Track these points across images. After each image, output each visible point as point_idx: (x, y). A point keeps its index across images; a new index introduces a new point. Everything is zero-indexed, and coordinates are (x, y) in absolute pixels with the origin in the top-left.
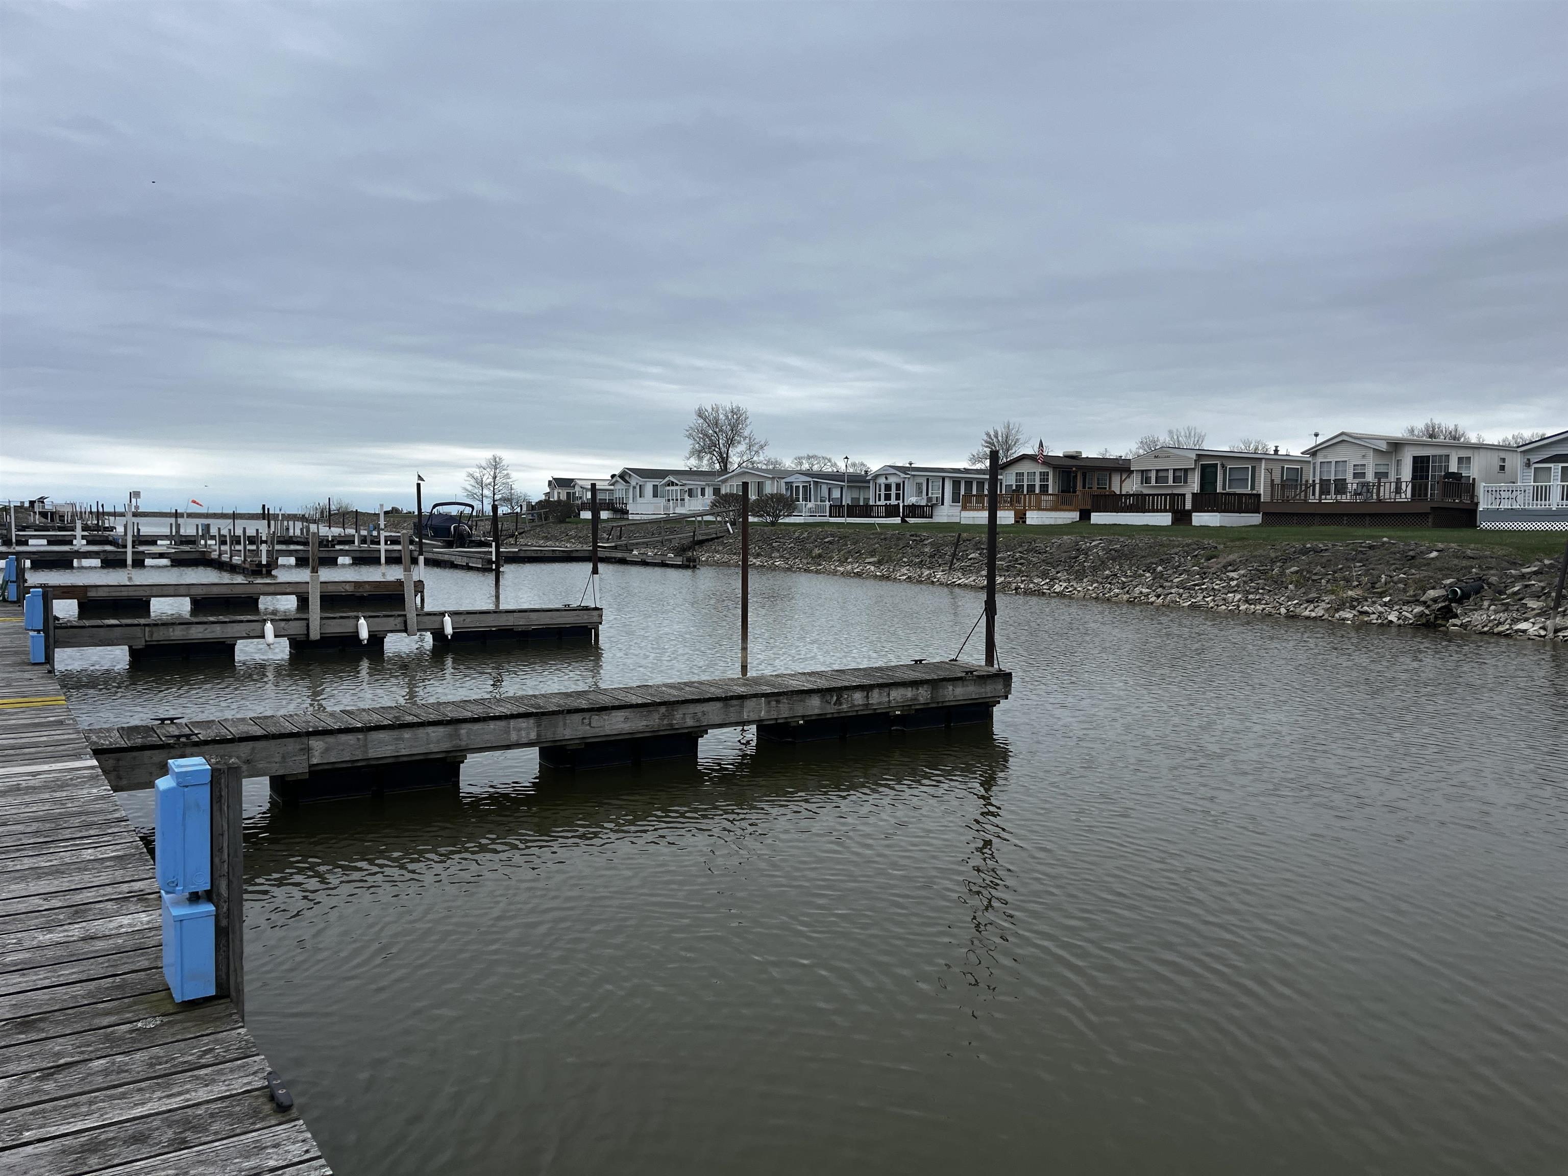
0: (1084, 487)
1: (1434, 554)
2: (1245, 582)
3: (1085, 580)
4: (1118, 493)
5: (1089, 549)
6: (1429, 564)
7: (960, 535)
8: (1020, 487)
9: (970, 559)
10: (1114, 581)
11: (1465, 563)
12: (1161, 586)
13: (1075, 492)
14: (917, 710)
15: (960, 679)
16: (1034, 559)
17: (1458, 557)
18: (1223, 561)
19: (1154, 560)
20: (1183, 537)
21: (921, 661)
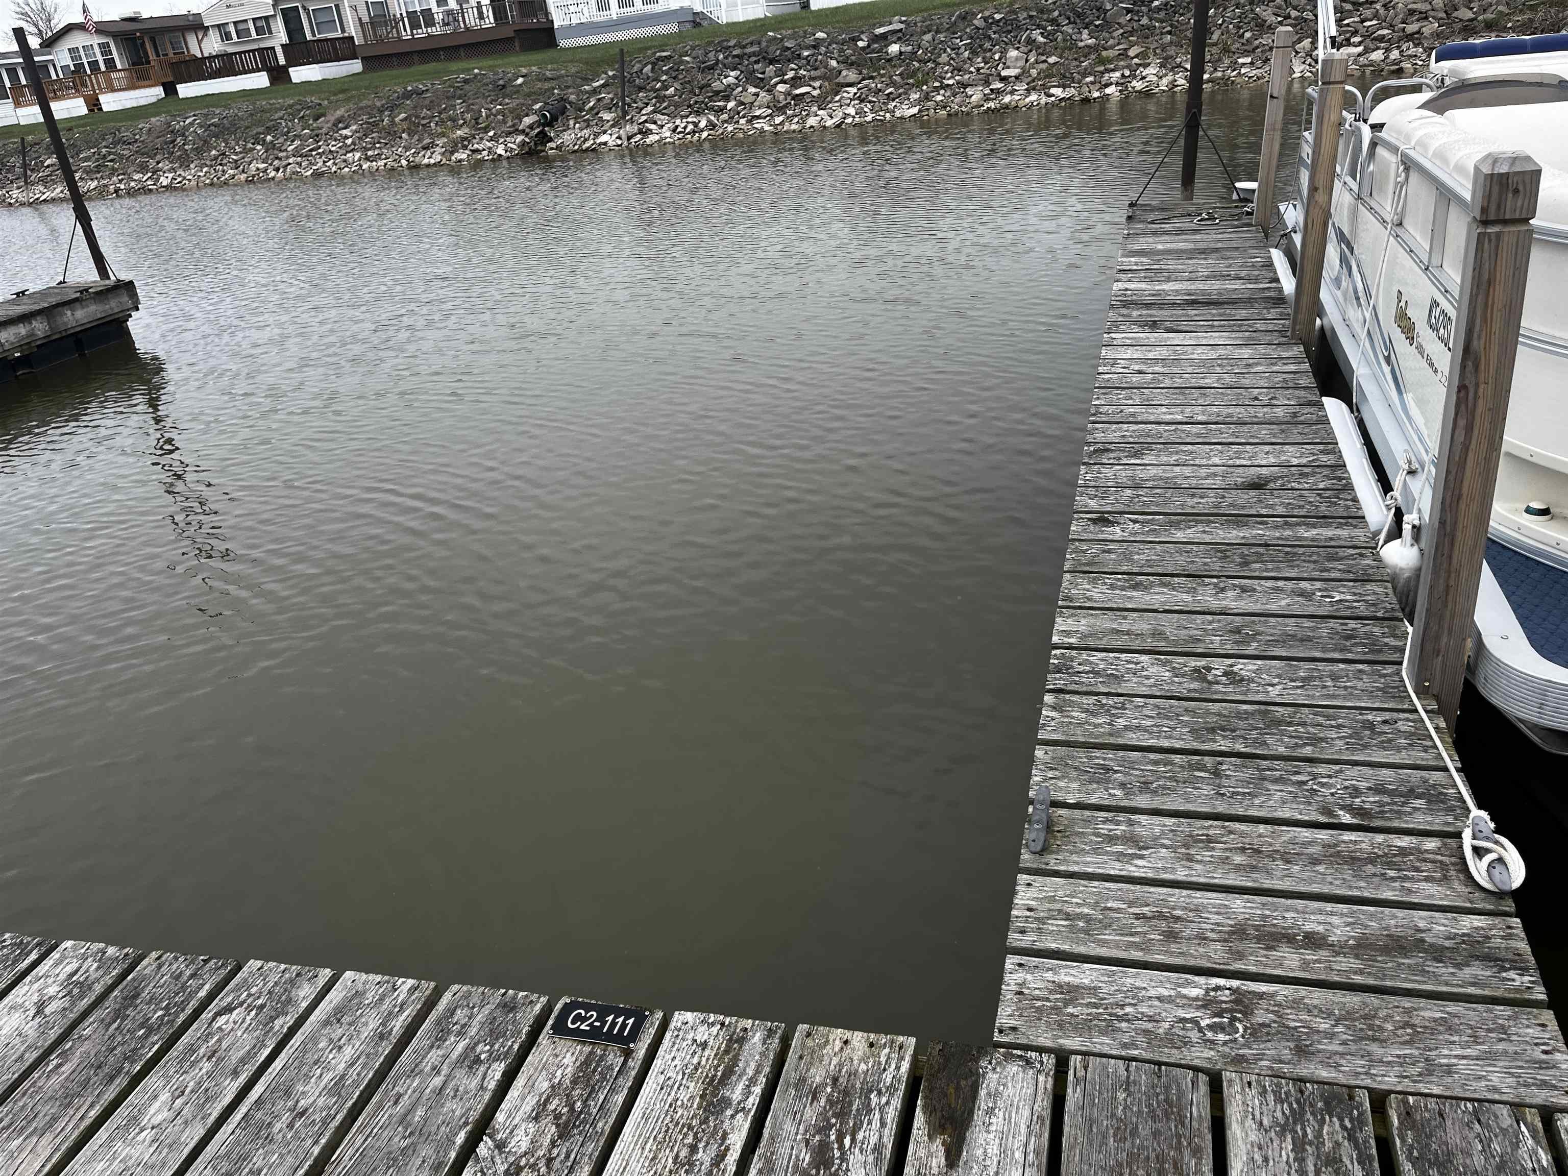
0: (158, 55)
1: (520, 81)
2: (359, 138)
3: (192, 166)
4: (200, 56)
5: (185, 128)
6: (518, 92)
7: (23, 139)
8: (79, 67)
9: (48, 166)
10: (225, 161)
11: (547, 85)
12: (277, 158)
13: (148, 62)
14: (38, 346)
15: (76, 300)
16: (125, 152)
17: (540, 80)
18: (332, 118)
19: (260, 130)
20: (283, 98)
21: (23, 292)
